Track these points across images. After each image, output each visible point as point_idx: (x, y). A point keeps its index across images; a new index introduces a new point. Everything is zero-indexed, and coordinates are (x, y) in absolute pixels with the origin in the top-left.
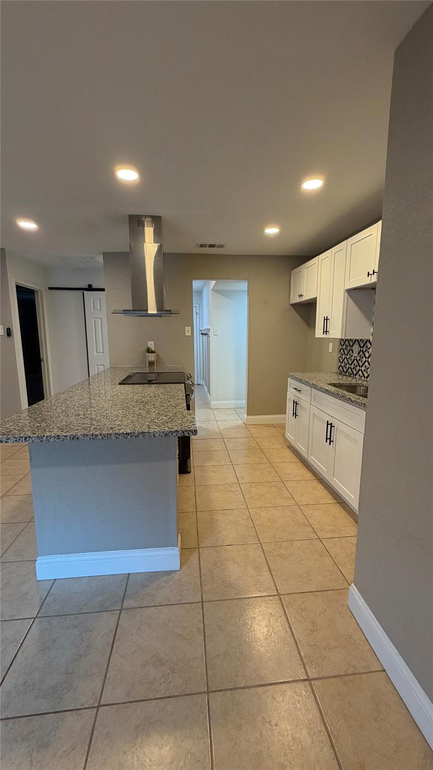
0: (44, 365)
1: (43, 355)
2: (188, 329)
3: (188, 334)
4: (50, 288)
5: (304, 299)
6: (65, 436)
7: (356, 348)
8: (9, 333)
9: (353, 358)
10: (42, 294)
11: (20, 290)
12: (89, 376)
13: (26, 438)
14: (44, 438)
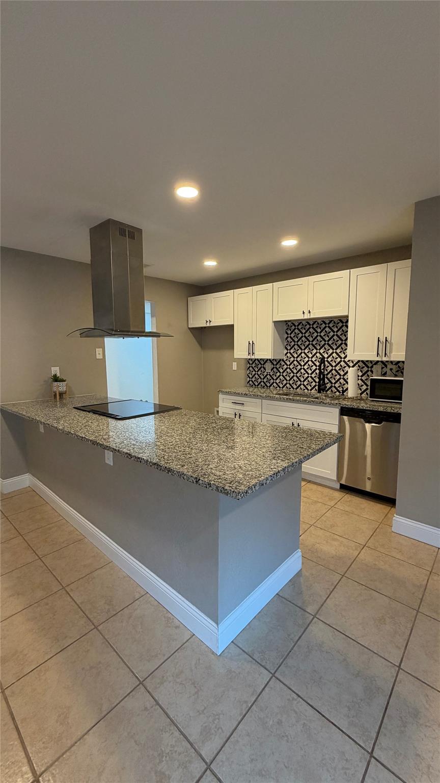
2: (99, 351)
3: (99, 357)
5: (212, 324)
7: (268, 366)
9: (265, 374)
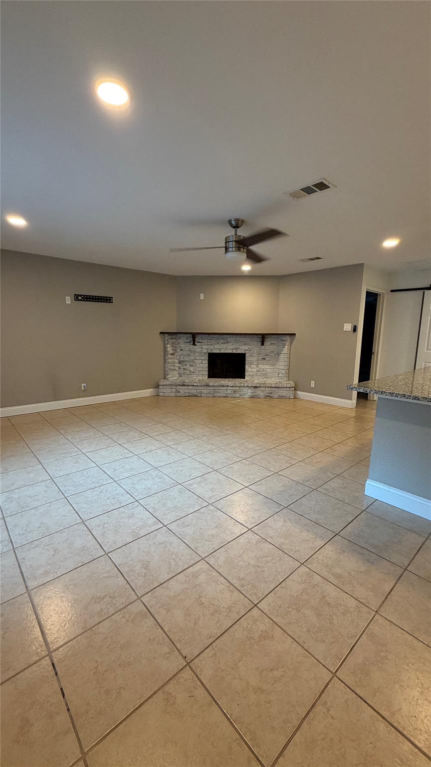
0: (374, 356)
1: (375, 349)
4: (392, 291)
6: (409, 396)
8: (355, 329)
10: (383, 297)
11: (369, 294)
12: (415, 369)
13: (382, 392)
14: (394, 394)
